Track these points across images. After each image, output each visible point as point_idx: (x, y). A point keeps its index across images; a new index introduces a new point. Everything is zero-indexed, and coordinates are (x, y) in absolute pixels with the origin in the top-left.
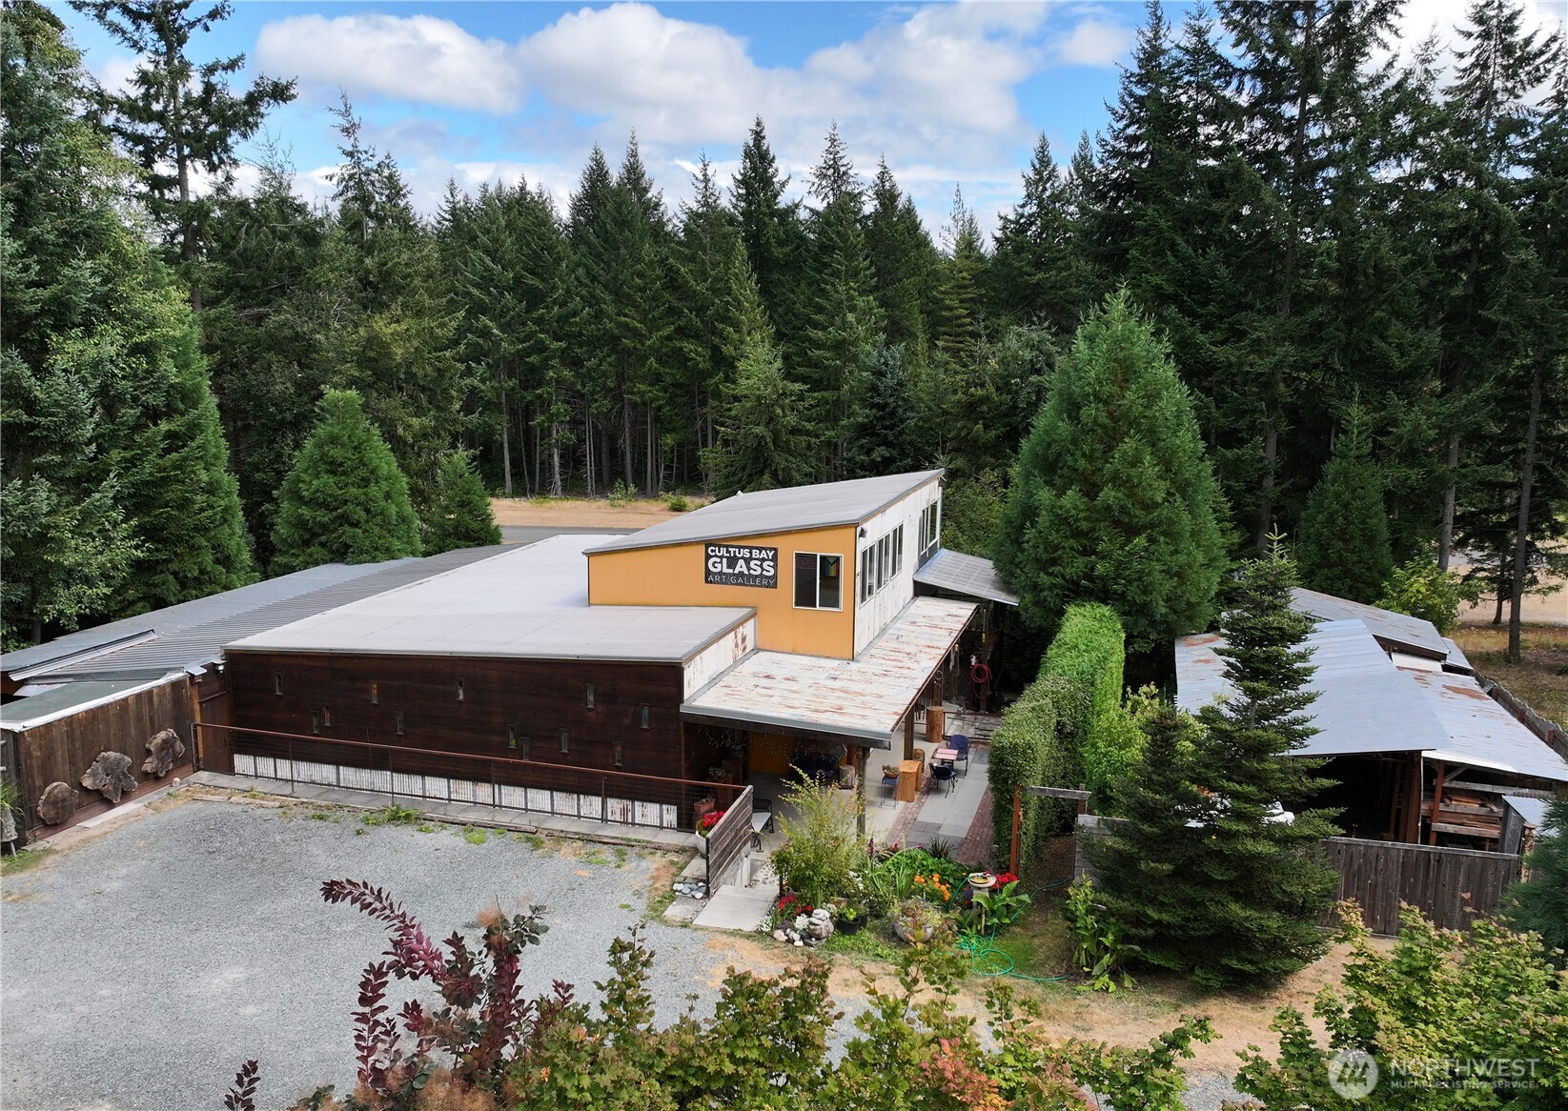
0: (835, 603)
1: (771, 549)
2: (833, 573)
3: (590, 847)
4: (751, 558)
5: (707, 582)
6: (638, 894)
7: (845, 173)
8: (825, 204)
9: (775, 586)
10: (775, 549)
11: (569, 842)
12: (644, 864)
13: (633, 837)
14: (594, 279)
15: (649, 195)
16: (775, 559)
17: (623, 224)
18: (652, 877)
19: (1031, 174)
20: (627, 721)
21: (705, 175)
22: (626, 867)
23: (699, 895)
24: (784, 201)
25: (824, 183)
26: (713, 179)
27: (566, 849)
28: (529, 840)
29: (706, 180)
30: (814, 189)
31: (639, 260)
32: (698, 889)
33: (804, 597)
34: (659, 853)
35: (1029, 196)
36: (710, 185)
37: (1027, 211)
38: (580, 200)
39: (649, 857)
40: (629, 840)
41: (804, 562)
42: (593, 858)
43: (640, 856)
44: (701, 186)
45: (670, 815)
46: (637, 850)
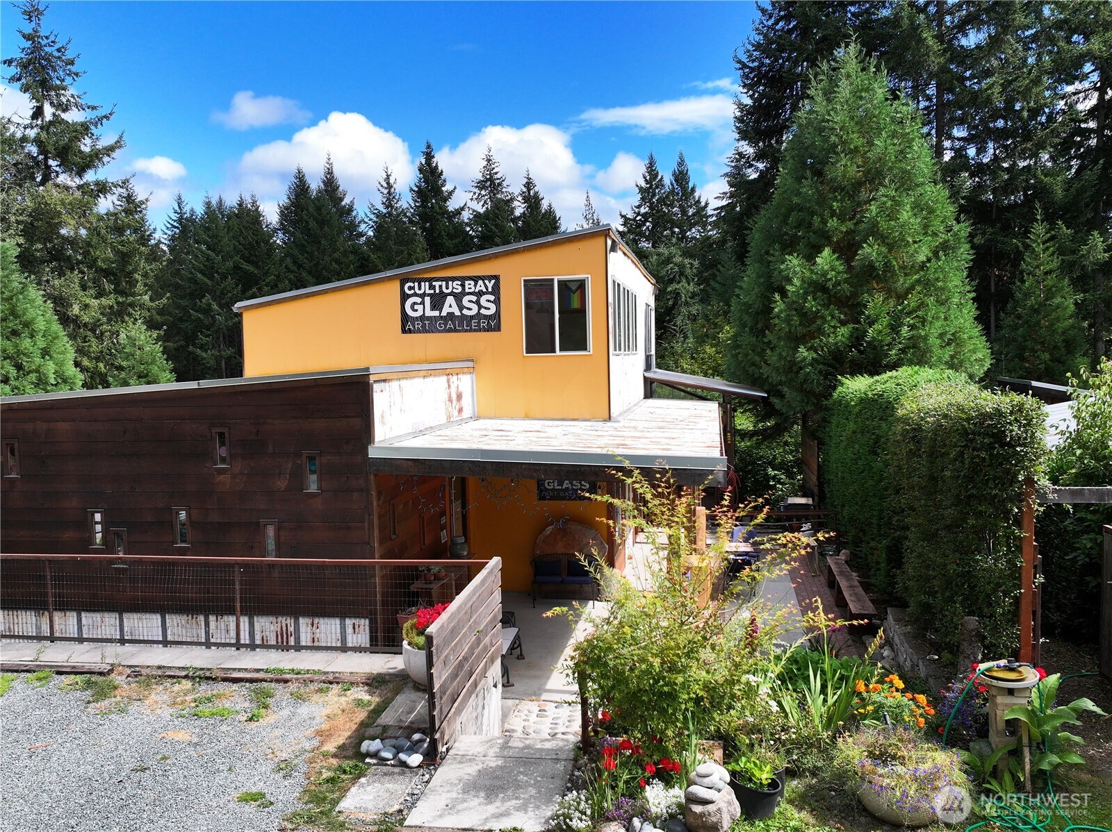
0: (581, 344)
1: (490, 278)
2: (575, 304)
3: (205, 690)
4: (464, 293)
5: (404, 331)
6: (286, 769)
7: (500, 184)
8: (484, 209)
9: (498, 328)
10: (496, 278)
11: (167, 683)
12: (304, 710)
13: (286, 665)
14: (300, 266)
15: (343, 203)
16: (496, 291)
17: (322, 223)
18: (319, 733)
19: (643, 184)
20: (282, 484)
21: (388, 183)
22: (269, 719)
23: (415, 759)
24: (452, 205)
25: (483, 192)
26: (395, 186)
27: (159, 695)
28: (89, 684)
29: (389, 186)
30: (475, 197)
31: (335, 250)
32: (412, 749)
33: (538, 342)
34: (336, 688)
35: (643, 199)
36: (392, 190)
37: (643, 210)
38: (287, 208)
39: (315, 697)
40: (281, 671)
41: (537, 291)
42: (205, 709)
43: (299, 698)
44: (386, 191)
45: (359, 630)
46: (292, 687)
